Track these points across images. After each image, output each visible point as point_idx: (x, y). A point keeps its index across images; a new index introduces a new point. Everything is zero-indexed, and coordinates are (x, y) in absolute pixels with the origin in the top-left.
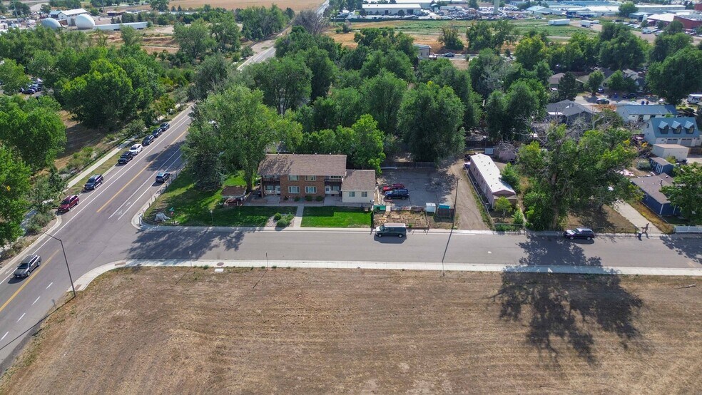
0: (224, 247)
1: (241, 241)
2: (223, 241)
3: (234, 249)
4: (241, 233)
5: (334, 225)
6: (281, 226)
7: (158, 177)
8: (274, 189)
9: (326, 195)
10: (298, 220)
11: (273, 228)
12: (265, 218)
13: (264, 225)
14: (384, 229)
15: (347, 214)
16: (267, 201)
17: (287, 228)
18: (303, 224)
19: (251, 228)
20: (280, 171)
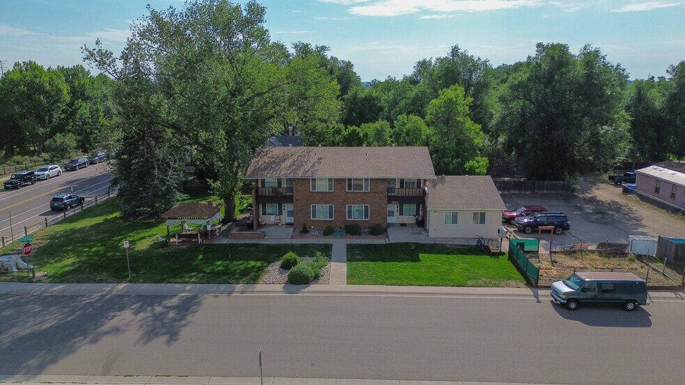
0: (139, 334)
1: (189, 318)
2: (141, 315)
3: (165, 338)
4: (195, 297)
5: (430, 279)
6: (299, 280)
7: (55, 200)
8: (280, 213)
9: (390, 225)
10: (337, 270)
11: (280, 287)
12: (259, 264)
13: (255, 280)
14: (584, 287)
15: (453, 258)
16: (264, 234)
17: (313, 287)
18: (352, 278)
19: (223, 287)
20: (294, 172)
